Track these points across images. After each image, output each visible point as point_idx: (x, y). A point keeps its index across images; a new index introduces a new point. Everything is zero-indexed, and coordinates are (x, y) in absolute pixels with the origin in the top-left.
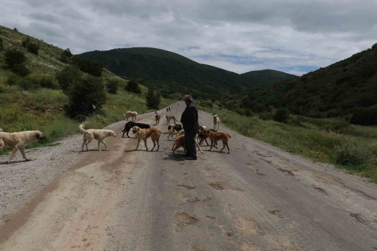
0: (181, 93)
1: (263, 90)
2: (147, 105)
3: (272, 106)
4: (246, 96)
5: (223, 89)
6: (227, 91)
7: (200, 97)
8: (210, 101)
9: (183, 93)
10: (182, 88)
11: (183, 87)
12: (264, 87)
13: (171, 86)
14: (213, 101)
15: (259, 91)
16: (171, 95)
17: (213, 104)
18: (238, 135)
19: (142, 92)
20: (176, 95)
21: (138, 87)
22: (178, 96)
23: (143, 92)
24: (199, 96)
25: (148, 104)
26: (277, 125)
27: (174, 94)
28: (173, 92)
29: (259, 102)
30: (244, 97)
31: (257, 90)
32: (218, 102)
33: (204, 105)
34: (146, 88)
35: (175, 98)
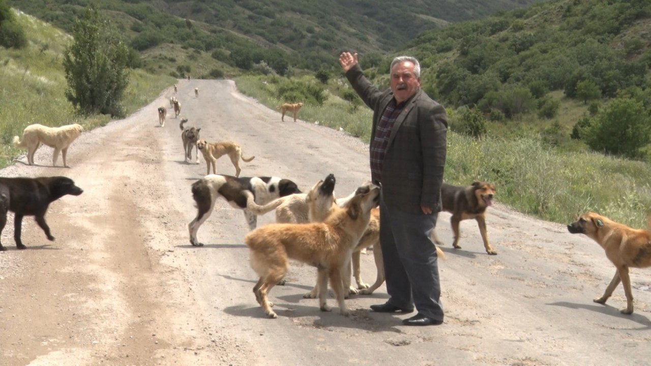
0: (184, 48)
1: (519, 28)
2: (70, 98)
3: (559, 95)
4: (452, 56)
5: (353, 30)
6: (372, 39)
7: (263, 64)
8: (310, 80)
9: (193, 46)
10: (189, 25)
11: (192, 21)
12: (520, 15)
13: (141, 19)
14: (323, 78)
15: (502, 34)
16: (143, 56)
17: (326, 92)
18: (511, 216)
19: (31, 43)
20: (165, 53)
21: (10, 18)
22: (173, 60)
23: (35, 42)
24: (258, 61)
25: (74, 95)
26: (619, 170)
27: (156, 52)
28: (152, 43)
29: (505, 78)
30: (441, 62)
31: (496, 29)
32: (340, 83)
33: (295, 94)
34: (44, 24)
35: (160, 67)
